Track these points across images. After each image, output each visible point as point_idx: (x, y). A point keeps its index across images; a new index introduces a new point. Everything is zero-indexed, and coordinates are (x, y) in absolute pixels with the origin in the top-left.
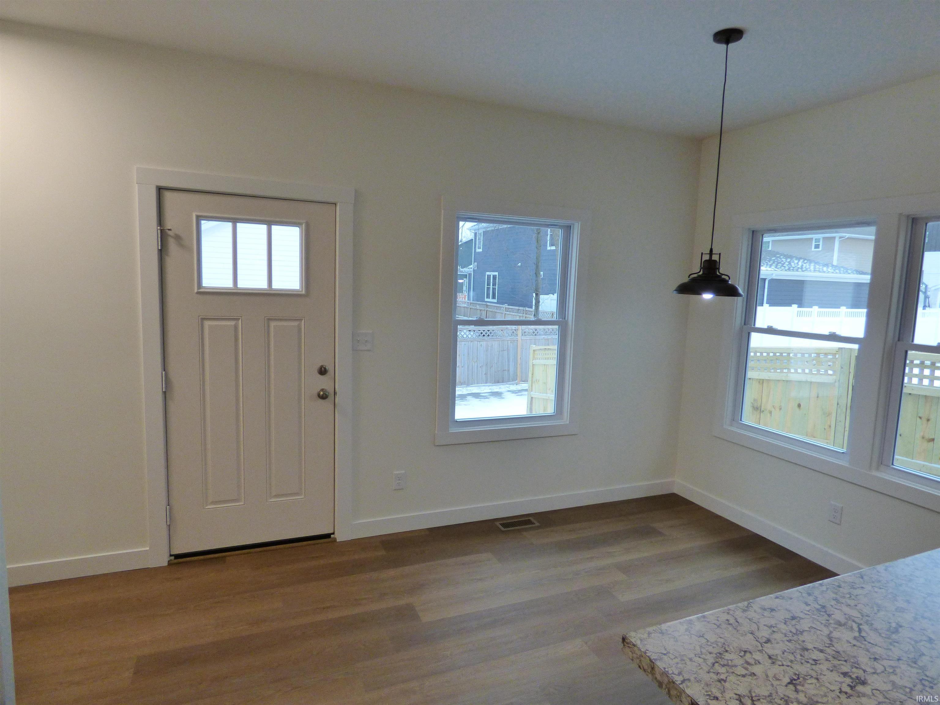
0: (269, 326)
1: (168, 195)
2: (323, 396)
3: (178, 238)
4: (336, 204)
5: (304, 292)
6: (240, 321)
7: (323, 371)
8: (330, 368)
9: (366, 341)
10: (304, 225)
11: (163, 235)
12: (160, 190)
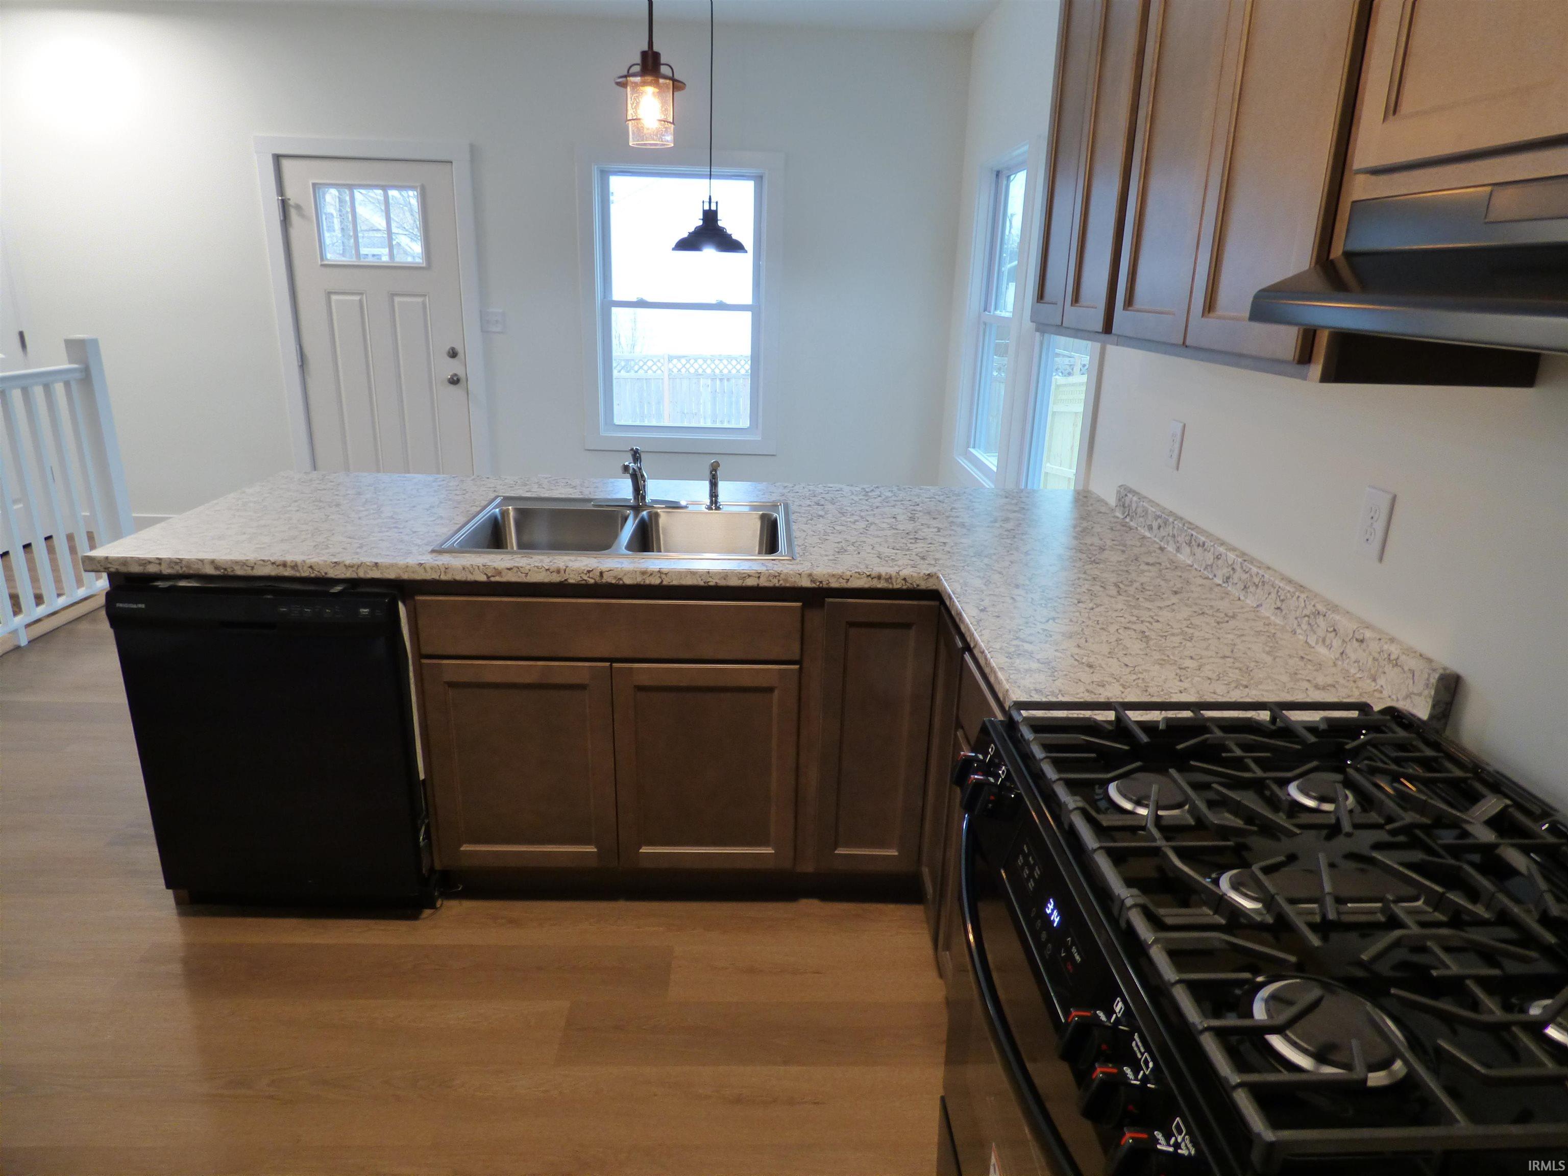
0: (393, 301)
1: (286, 164)
2: (455, 381)
3: (298, 207)
4: (451, 162)
5: (424, 265)
6: (364, 295)
7: (453, 354)
8: (459, 349)
9: (497, 321)
10: (419, 190)
11: (284, 205)
12: (277, 158)
